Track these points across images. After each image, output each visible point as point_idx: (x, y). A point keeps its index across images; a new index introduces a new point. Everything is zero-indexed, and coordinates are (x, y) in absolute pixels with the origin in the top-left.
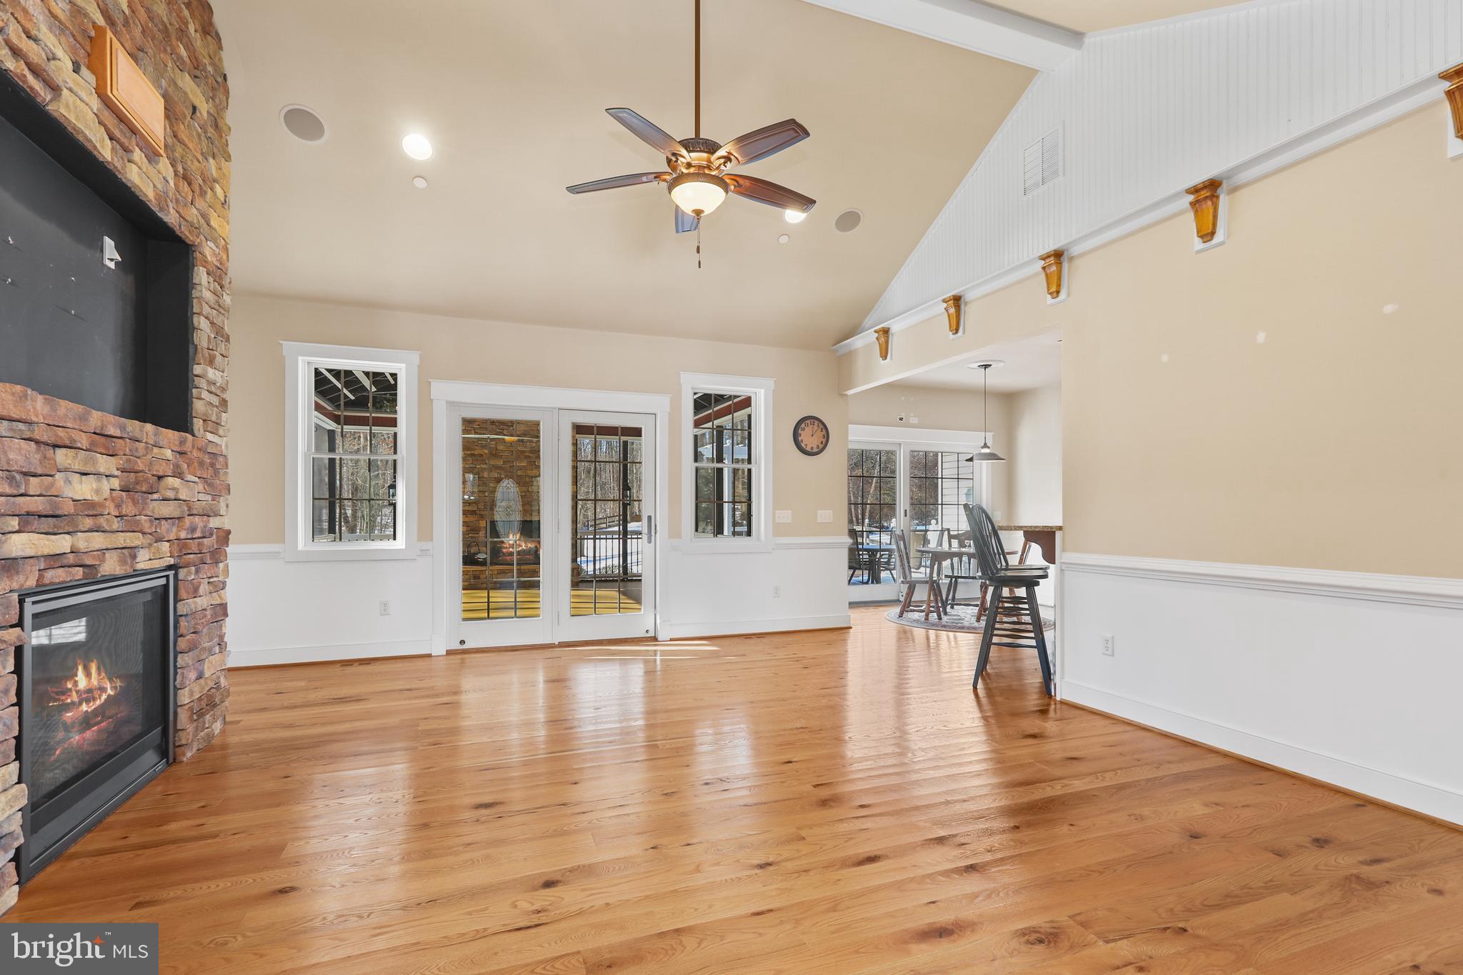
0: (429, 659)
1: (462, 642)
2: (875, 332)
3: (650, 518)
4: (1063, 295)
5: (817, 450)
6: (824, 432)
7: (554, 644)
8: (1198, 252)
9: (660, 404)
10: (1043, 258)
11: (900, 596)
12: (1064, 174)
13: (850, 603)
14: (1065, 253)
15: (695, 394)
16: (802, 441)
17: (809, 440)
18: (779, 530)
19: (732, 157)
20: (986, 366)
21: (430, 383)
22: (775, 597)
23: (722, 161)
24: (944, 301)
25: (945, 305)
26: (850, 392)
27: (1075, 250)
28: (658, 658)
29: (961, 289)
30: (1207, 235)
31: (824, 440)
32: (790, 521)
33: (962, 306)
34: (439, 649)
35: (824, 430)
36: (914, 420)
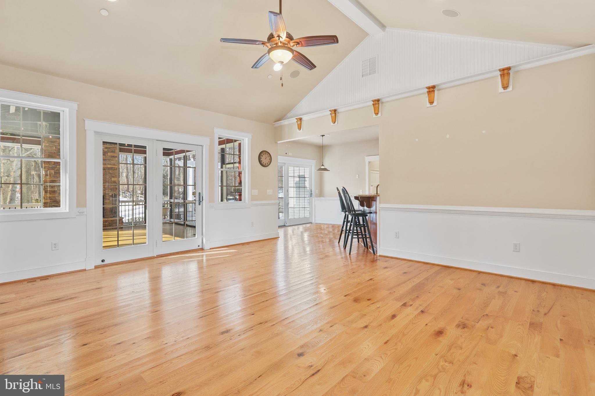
0: (85, 272)
1: (103, 261)
2: (296, 119)
3: (200, 193)
4: (379, 115)
5: (267, 165)
6: (270, 158)
7: (154, 256)
8: (428, 107)
9: (205, 141)
10: (373, 101)
11: (286, 224)
12: (378, 73)
13: (279, 226)
14: (380, 101)
15: (219, 138)
16: (262, 161)
17: (265, 160)
18: (253, 198)
19: (301, 43)
20: (323, 136)
21: (85, 120)
22: (252, 227)
23: (296, 44)
24: (330, 111)
25: (330, 112)
26: (279, 142)
27: (384, 100)
28: (204, 258)
29: (337, 108)
30: (431, 103)
31: (270, 161)
32: (257, 194)
33: (337, 114)
34: (90, 266)
35: (270, 157)
36: (290, 154)
